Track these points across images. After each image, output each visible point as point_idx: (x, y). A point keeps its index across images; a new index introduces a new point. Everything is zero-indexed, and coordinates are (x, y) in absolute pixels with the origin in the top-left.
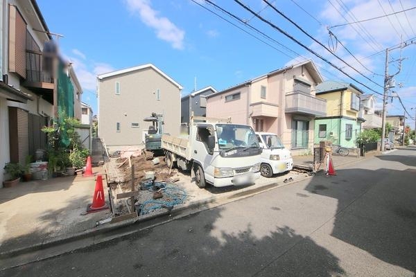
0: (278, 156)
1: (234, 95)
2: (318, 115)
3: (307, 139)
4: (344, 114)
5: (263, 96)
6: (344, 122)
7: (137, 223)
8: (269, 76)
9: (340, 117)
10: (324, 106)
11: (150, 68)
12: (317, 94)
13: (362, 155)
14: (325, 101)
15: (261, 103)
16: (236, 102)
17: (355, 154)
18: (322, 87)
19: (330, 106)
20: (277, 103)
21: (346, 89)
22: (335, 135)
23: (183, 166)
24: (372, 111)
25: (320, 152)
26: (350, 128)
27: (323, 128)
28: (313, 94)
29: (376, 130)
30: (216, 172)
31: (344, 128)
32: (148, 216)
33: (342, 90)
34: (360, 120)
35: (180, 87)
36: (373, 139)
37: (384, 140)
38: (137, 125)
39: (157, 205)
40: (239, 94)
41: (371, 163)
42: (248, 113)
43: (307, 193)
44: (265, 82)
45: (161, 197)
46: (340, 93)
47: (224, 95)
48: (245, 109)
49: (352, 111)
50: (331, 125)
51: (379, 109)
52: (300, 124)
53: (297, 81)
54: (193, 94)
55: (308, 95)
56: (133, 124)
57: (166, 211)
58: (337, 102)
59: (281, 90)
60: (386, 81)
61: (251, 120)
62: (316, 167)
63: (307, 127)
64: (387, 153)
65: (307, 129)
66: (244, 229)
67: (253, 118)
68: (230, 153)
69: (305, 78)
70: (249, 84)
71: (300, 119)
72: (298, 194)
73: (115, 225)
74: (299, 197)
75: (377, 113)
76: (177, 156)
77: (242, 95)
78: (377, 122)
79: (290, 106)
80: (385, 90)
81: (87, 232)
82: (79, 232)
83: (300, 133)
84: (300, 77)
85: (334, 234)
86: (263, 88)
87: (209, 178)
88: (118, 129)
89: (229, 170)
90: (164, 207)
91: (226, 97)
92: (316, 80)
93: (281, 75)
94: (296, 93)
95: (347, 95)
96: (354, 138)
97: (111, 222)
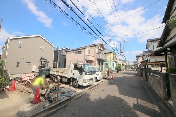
0: (99, 74)
1: (79, 52)
2: (105, 60)
3: (103, 68)
4: (112, 60)
5: (89, 53)
6: (112, 62)
7: (60, 103)
8: (91, 47)
9: (111, 61)
10: (107, 57)
11: (40, 37)
12: (104, 53)
13: (118, 73)
15: (89, 56)
17: (116, 72)
18: (106, 51)
19: (108, 58)
20: (94, 56)
21: (112, 52)
22: (110, 66)
24: (118, 59)
25: (108, 72)
27: (107, 64)
28: (103, 53)
30: (84, 81)
31: (112, 64)
32: (62, 101)
33: (111, 53)
34: (116, 62)
35: (54, 46)
36: (119, 68)
37: (122, 68)
39: (64, 96)
40: (81, 52)
41: (120, 75)
42: (85, 59)
43: (108, 85)
44: (89, 48)
45: (64, 93)
46: (110, 54)
49: (114, 59)
50: (109, 63)
51: (119, 59)
52: (101, 63)
53: (99, 49)
54: (60, 50)
55: (102, 53)
56: (27, 63)
57: (69, 98)
58: (110, 56)
59: (95, 51)
60: (121, 51)
62: (108, 77)
64: (123, 72)
65: (103, 65)
67: (86, 61)
69: (101, 48)
70: (85, 48)
71: (101, 61)
73: (52, 106)
74: (108, 87)
75: (119, 60)
76: (62, 77)
77: (82, 52)
78: (119, 62)
79: (98, 57)
80: (121, 53)
83: (101, 66)
84: (100, 48)
86: (89, 50)
87: (80, 83)
89: (87, 79)
90: (68, 96)
91: (75, 52)
92: (104, 49)
93: (94, 47)
94: (99, 53)
95: (112, 54)
96: (115, 68)
97: (50, 105)
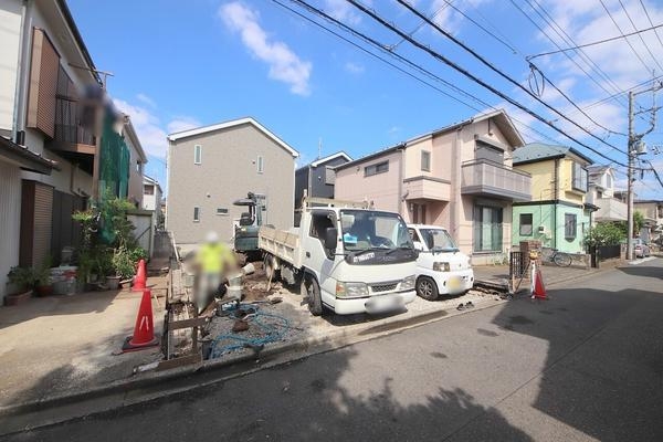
0: (447, 264)
1: (378, 166)
2: (517, 198)
3: (501, 237)
4: (562, 196)
5: (426, 167)
6: (562, 211)
7: (201, 371)
8: (435, 136)
9: (555, 202)
10: (528, 183)
11: (250, 123)
12: (514, 165)
13: (594, 265)
14: (529, 175)
15: (421, 178)
16: (381, 176)
17: (583, 264)
18: (522, 154)
19: (538, 184)
20: (448, 179)
21: (563, 156)
22: (547, 231)
23: (290, 277)
24: (609, 193)
25: (521, 258)
26: (571, 219)
27: (527, 219)
28: (509, 163)
29: (617, 224)
30: (338, 288)
31: (561, 220)
32: (219, 361)
33: (557, 159)
34: (589, 208)
35: (295, 154)
36: (614, 240)
37: (633, 241)
38: (225, 211)
39: (237, 343)
40: (386, 163)
41: (609, 279)
42: (400, 194)
43: (495, 328)
44: (428, 146)
45: (246, 329)
46: (552, 164)
47: (363, 166)
48: (397, 187)
49: (575, 192)
50: (541, 215)
52: (486, 212)
53: (480, 143)
54: (315, 165)
55: (500, 165)
56: (220, 210)
57: (250, 352)
58: (549, 177)
59: (455, 157)
60: (630, 144)
61: (405, 204)
62: (514, 284)
63: (498, 218)
64: (637, 262)
65: (500, 220)
66: (378, 390)
67: (410, 202)
68: (362, 258)
69: (495, 139)
70: (403, 147)
71: (487, 205)
72: (480, 331)
73: (162, 374)
74: (482, 336)
75: (618, 196)
76: (282, 262)
77: (391, 166)
78: (619, 211)
79: (470, 182)
80: (631, 158)
81: (116, 384)
82: (103, 383)
83: (487, 228)
84: (485, 137)
85: (539, 405)
86: (426, 155)
87: (328, 298)
88: (196, 218)
89: (360, 285)
90: (248, 346)
91: (366, 168)
92: (512, 141)
93: (454, 134)
94: (478, 162)
95: (565, 167)
96: (580, 237)
97: (157, 370)
